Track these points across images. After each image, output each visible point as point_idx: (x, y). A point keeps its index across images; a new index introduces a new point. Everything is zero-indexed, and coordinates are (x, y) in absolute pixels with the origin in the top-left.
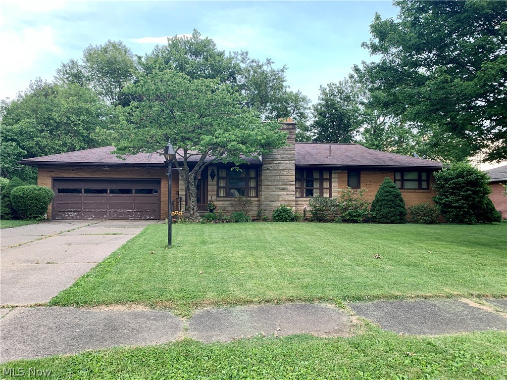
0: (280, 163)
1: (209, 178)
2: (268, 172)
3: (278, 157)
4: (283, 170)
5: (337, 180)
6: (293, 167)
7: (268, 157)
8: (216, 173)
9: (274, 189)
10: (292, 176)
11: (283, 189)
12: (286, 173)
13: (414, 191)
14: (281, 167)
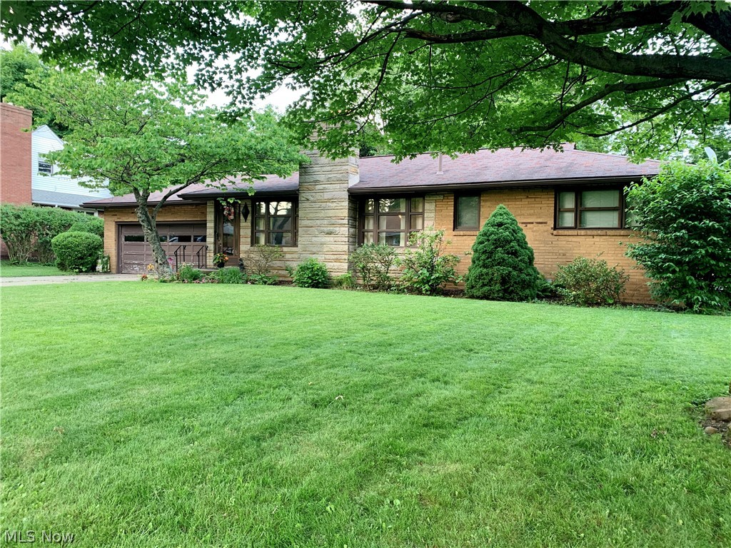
0: (324, 189)
1: (242, 217)
2: (307, 204)
3: (322, 178)
4: (329, 200)
5: (433, 215)
6: (346, 195)
7: (308, 180)
8: (250, 209)
9: (317, 233)
10: (343, 209)
11: (330, 233)
12: (335, 204)
13: (603, 232)
14: (327, 196)
